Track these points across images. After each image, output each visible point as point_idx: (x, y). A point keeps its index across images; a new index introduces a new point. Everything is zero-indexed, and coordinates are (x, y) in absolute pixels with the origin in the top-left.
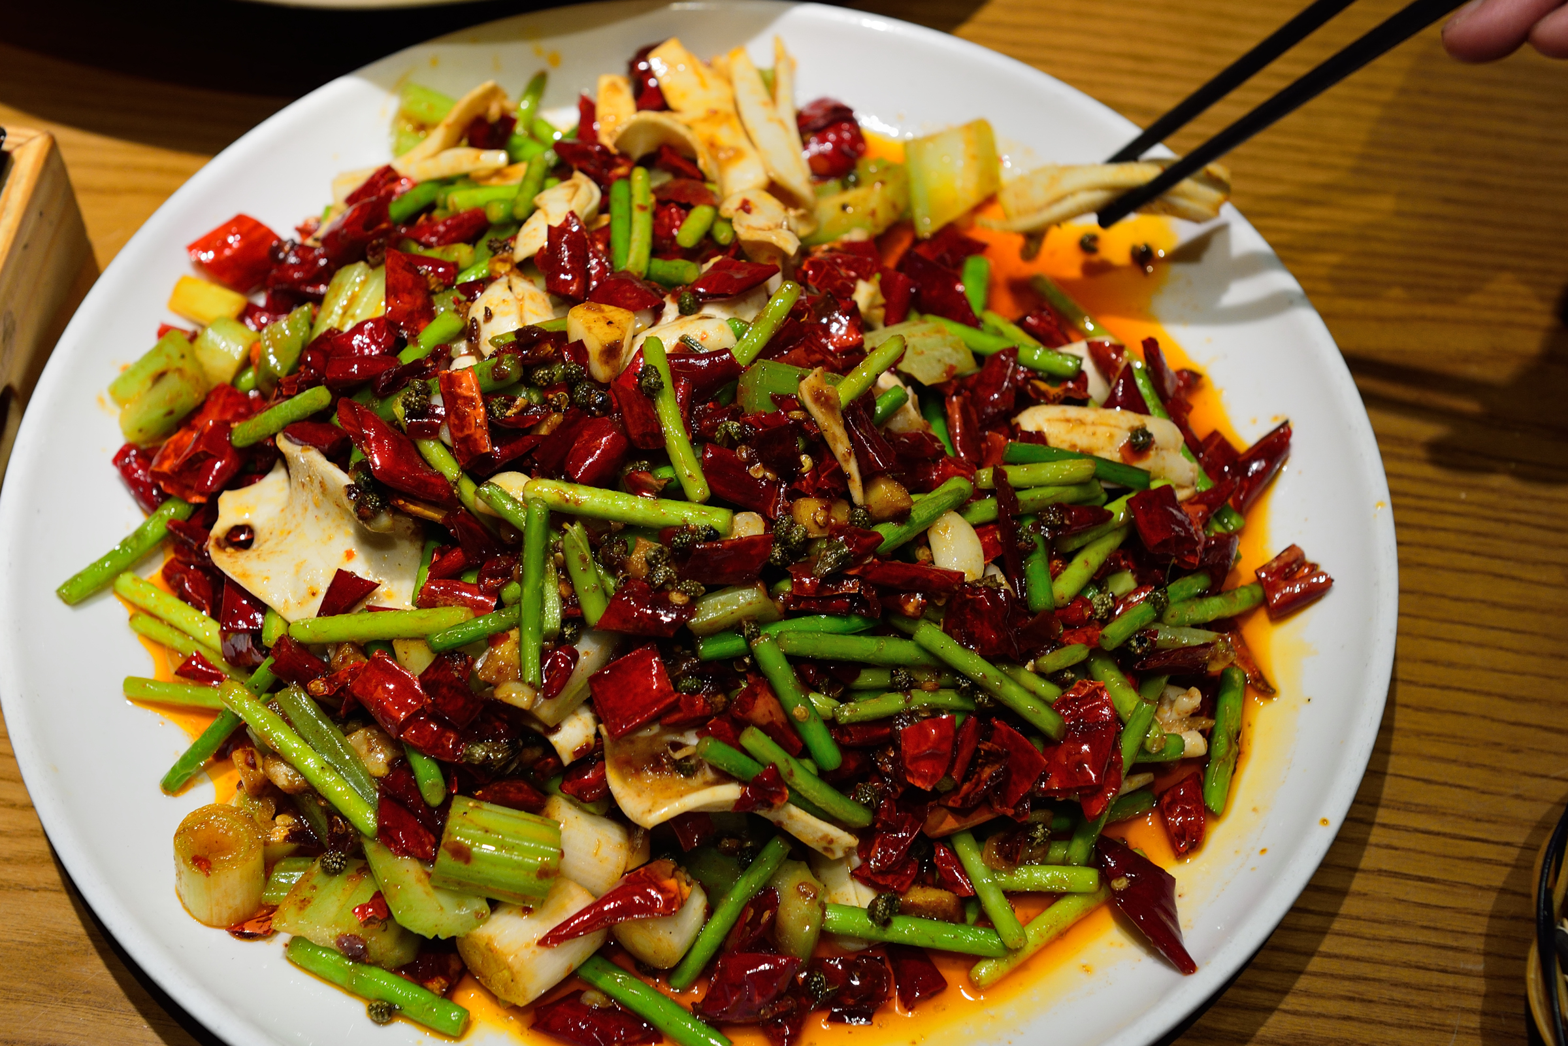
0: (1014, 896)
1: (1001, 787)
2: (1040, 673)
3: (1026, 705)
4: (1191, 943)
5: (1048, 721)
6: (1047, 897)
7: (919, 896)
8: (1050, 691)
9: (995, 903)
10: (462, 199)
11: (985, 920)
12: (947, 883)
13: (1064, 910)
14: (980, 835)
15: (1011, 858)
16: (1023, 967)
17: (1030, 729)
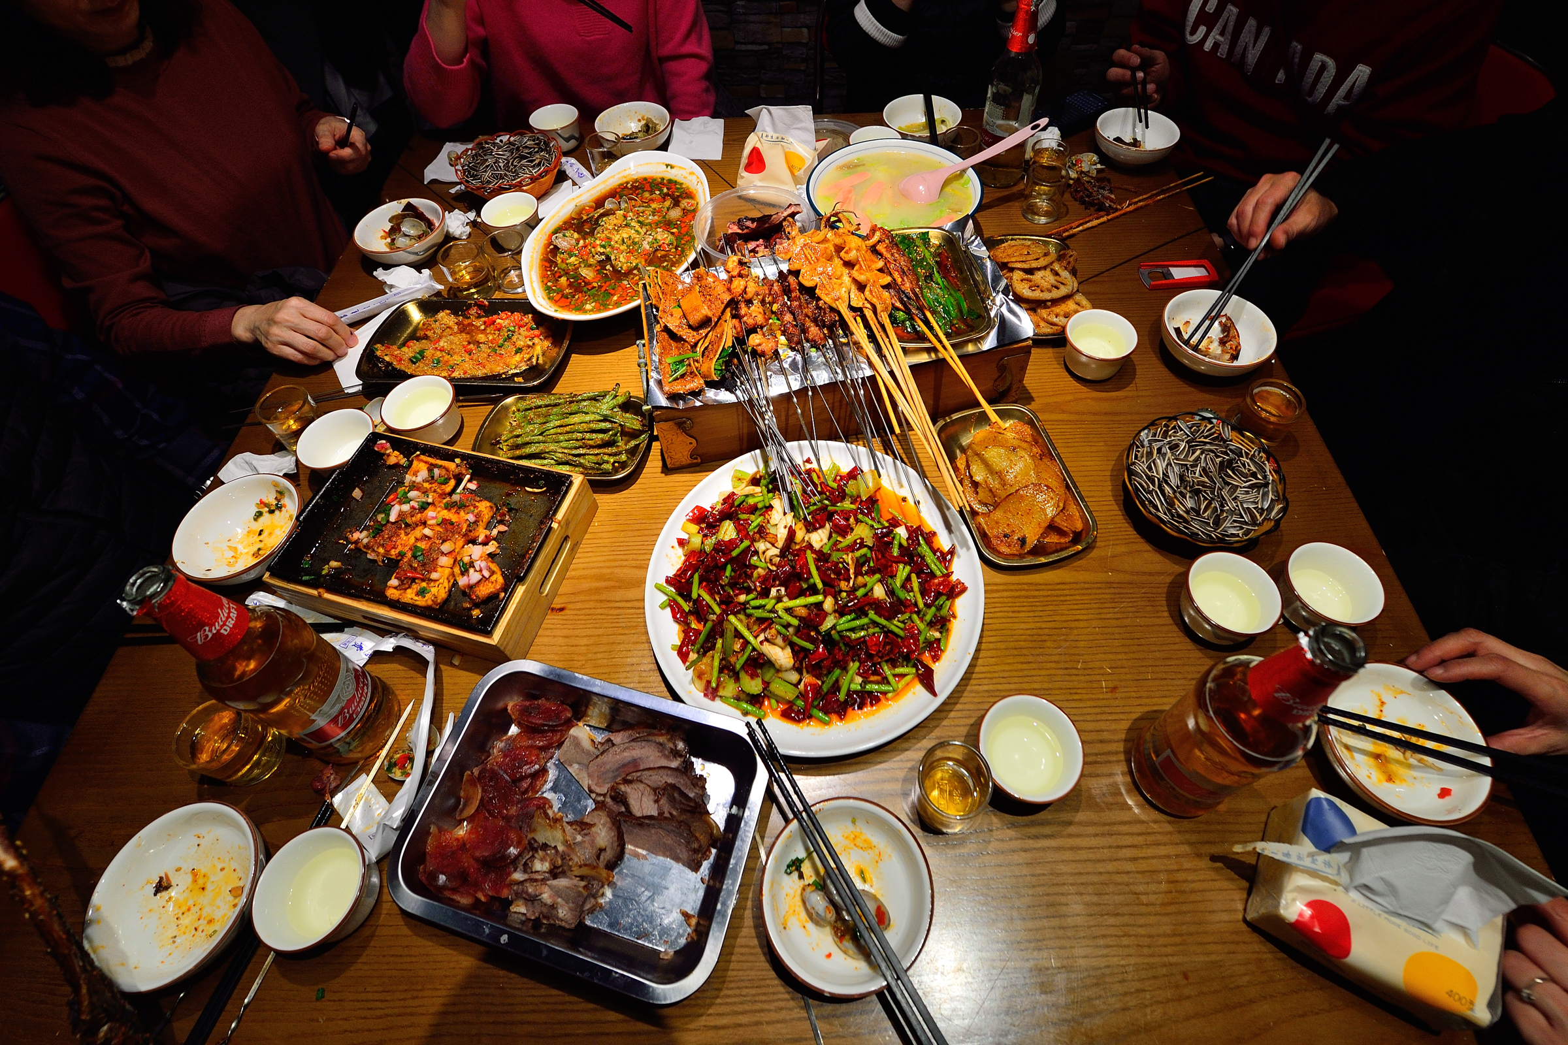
0: (895, 676)
1: (891, 651)
2: (899, 621)
3: (896, 630)
4: (937, 689)
5: (901, 633)
6: (903, 676)
7: (873, 678)
8: (902, 625)
9: (891, 678)
10: (751, 501)
11: (888, 683)
12: (879, 674)
13: (908, 678)
14: (887, 661)
15: (894, 667)
16: (898, 694)
17: (897, 636)
